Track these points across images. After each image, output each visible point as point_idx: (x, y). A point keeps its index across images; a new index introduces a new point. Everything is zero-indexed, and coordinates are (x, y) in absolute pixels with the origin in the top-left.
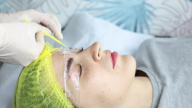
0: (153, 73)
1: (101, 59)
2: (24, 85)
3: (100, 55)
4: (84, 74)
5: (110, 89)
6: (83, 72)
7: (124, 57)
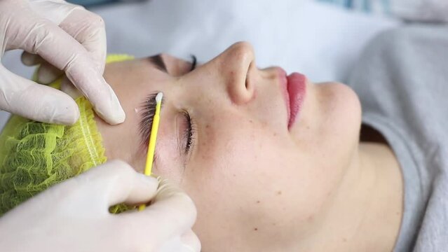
0: (402, 131)
1: (254, 97)
2: (4, 175)
3: (251, 83)
4: (199, 145)
5: (280, 193)
6: (195, 137)
7: (326, 91)
